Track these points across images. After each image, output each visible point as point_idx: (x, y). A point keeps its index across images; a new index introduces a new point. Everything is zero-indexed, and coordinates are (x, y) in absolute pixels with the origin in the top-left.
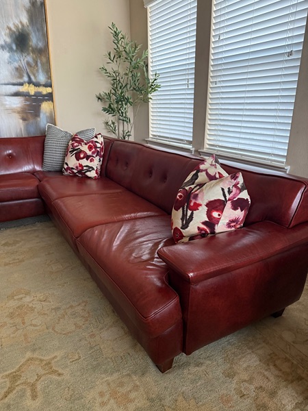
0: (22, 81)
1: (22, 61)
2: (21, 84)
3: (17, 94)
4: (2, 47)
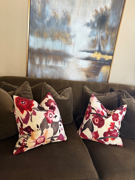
0: (94, 50)
1: (98, 36)
2: (93, 52)
3: (88, 59)
4: (88, 25)
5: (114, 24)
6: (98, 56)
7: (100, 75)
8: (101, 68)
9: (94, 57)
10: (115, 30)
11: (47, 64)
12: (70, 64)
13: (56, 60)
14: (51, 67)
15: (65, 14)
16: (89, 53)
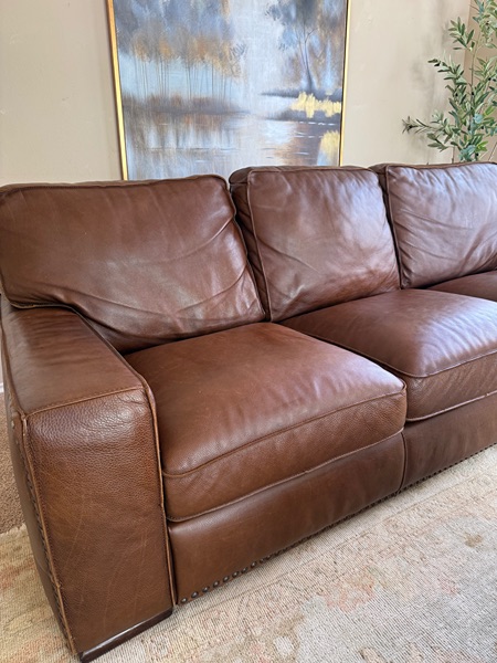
0: (297, 88)
1: (303, 45)
2: (295, 95)
3: (286, 116)
4: (274, 11)
5: (336, 10)
6: (308, 106)
8: (319, 141)
9: (300, 110)
10: (339, 26)
11: (180, 144)
13: (203, 128)
16: (287, 100)
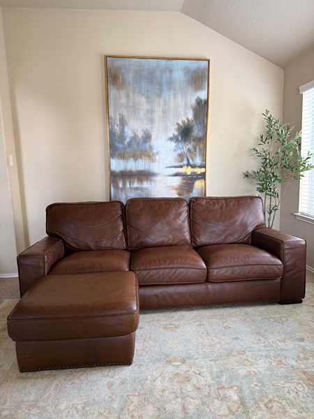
0: (182, 164)
1: (185, 149)
2: (181, 167)
3: (176, 175)
4: (171, 139)
5: (201, 134)
6: (189, 171)
7: (194, 191)
8: (194, 183)
9: (183, 172)
10: (202, 140)
11: (131, 186)
12: (157, 183)
13: (140, 180)
14: (136, 189)
15: (145, 133)
16: (177, 169)
